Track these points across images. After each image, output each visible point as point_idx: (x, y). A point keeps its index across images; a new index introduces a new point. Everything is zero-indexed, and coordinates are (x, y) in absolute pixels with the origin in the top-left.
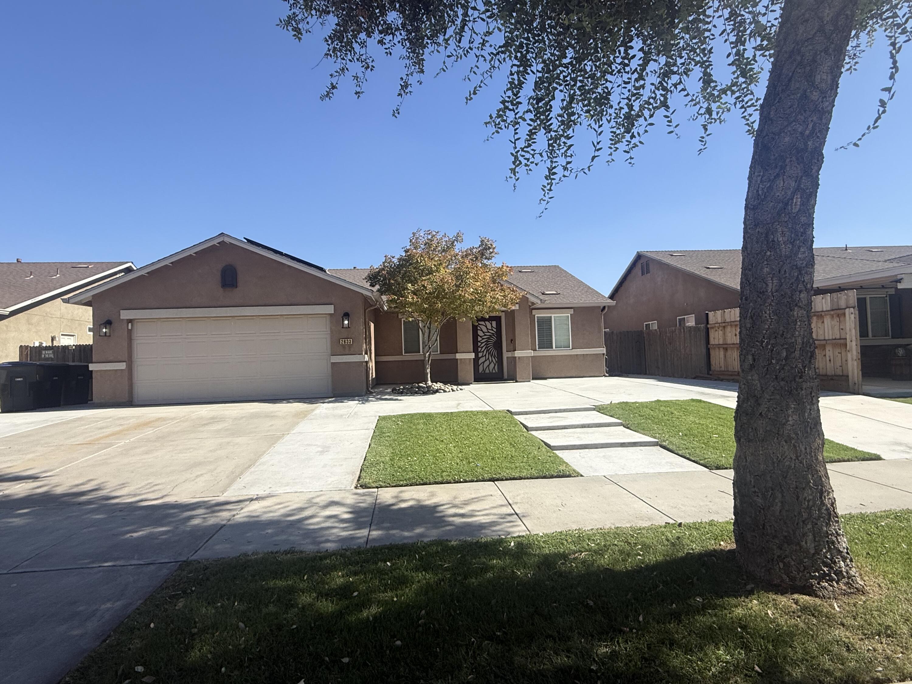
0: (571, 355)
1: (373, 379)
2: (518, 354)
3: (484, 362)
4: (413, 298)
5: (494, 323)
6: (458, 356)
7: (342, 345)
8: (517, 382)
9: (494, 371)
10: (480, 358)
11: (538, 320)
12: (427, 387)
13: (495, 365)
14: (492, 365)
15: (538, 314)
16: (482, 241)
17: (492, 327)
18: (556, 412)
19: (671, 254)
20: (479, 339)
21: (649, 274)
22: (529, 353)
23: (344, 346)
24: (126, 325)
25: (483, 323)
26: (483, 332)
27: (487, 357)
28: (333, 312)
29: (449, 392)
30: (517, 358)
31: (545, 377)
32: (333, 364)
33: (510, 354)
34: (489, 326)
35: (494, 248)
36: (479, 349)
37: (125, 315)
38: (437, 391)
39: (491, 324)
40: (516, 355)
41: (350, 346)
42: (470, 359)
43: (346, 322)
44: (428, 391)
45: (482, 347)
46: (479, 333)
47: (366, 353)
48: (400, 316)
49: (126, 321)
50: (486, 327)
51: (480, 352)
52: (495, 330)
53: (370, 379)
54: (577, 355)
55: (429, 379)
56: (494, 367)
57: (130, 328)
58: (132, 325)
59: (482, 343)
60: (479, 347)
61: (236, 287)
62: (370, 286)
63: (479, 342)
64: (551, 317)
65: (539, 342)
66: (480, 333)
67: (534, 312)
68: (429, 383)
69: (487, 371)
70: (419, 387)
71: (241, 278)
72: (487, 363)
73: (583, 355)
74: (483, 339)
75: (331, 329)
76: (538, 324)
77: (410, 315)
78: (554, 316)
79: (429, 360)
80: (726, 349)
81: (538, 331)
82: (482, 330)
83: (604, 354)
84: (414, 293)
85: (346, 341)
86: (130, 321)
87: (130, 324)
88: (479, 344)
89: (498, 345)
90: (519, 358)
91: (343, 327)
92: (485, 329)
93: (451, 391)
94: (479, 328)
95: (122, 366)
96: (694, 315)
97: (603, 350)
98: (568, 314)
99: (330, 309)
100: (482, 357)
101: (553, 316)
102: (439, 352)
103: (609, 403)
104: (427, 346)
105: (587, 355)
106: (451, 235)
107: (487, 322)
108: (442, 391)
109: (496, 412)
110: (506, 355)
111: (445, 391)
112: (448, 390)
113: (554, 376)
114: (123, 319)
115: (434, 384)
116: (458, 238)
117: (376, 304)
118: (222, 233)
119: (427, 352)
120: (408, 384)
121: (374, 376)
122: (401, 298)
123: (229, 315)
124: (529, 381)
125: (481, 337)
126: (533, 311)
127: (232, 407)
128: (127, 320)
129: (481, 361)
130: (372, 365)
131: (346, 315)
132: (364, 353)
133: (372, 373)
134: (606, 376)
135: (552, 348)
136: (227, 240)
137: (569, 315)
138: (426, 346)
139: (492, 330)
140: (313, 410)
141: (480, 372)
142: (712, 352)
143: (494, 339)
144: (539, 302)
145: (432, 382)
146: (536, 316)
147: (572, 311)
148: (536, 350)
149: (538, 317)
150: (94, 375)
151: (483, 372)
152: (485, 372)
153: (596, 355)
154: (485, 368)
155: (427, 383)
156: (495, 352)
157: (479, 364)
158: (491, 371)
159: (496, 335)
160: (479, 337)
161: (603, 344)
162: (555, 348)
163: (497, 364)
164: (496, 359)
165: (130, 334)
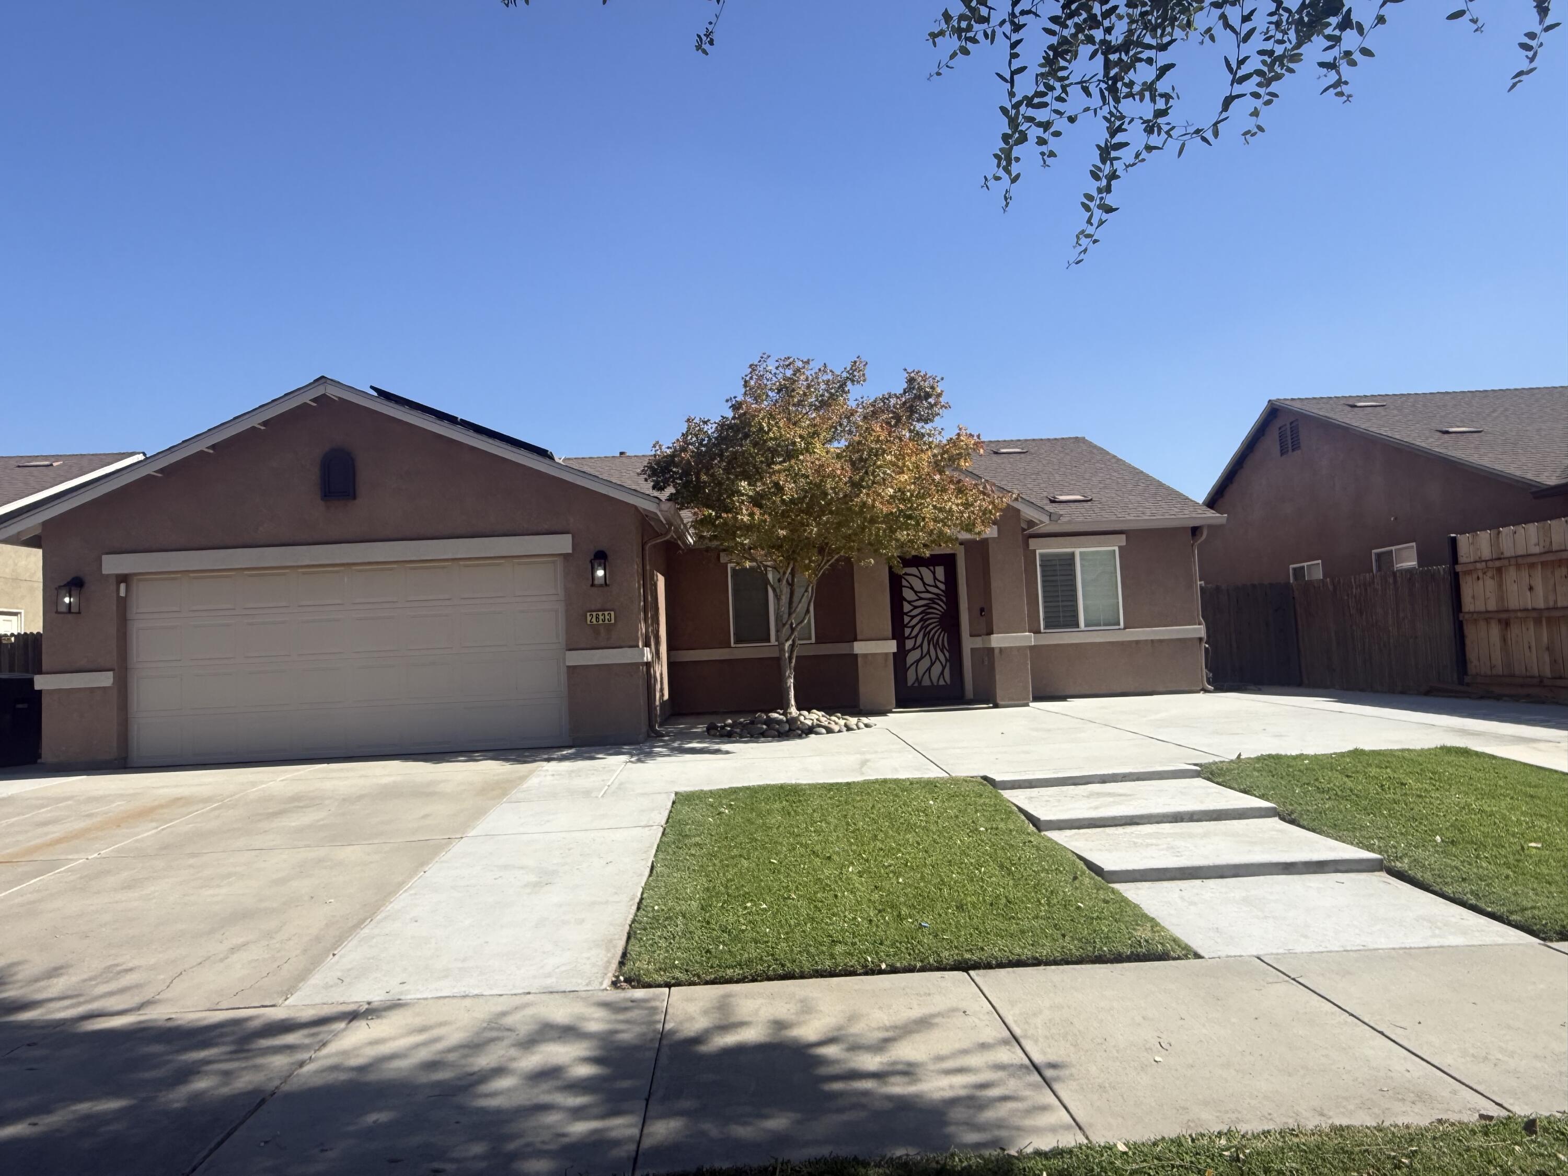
0: (1122, 643)
1: (663, 704)
2: (998, 640)
3: (918, 661)
4: (751, 515)
5: (940, 571)
6: (860, 648)
7: (592, 626)
8: (996, 706)
9: (942, 682)
10: (910, 651)
11: (1041, 561)
12: (788, 721)
13: (944, 668)
14: (937, 669)
15: (1042, 549)
16: (911, 381)
17: (935, 578)
18: (1104, 782)
19: (1351, 404)
20: (907, 607)
21: (1299, 452)
22: (1026, 638)
23: (595, 629)
24: (113, 587)
25: (913, 570)
26: (916, 592)
27: (925, 650)
28: (570, 551)
29: (840, 731)
30: (997, 652)
31: (1060, 694)
32: (572, 670)
33: (978, 643)
34: (929, 579)
35: (939, 395)
36: (907, 631)
37: (112, 565)
38: (810, 731)
39: (934, 573)
40: (993, 645)
41: (609, 628)
42: (887, 654)
43: (600, 573)
44: (790, 730)
45: (913, 627)
46: (904, 594)
47: (647, 644)
48: (724, 558)
49: (114, 579)
50: (922, 579)
51: (908, 638)
52: (942, 587)
53: (657, 703)
54: (1137, 642)
55: (793, 702)
56: (942, 673)
57: (122, 593)
58: (127, 590)
59: (913, 617)
60: (906, 626)
61: (354, 498)
62: (654, 488)
63: (906, 614)
64: (1073, 554)
65: (1045, 612)
66: (908, 594)
67: (1033, 543)
68: (794, 711)
69: (926, 682)
70: (770, 722)
71: (365, 475)
72: (925, 663)
73: (1152, 641)
74: (916, 607)
75: (566, 589)
76: (1043, 571)
77: (746, 551)
78: (1079, 550)
79: (790, 658)
80: (1506, 624)
81: (1044, 587)
82: (912, 588)
83: (1201, 639)
84: (757, 501)
85: (601, 617)
86: (124, 578)
87: (123, 586)
88: (906, 619)
89: (951, 622)
90: (1001, 649)
91: (593, 585)
92: (918, 586)
93: (845, 729)
94: (904, 583)
95: (105, 680)
96: (1414, 544)
97: (1199, 630)
98: (1113, 547)
99: (563, 544)
100: (914, 649)
101: (1077, 551)
102: (813, 640)
103: (1234, 757)
104: (787, 626)
105: (1161, 641)
106: (839, 367)
107: (924, 570)
108: (824, 731)
109: (955, 781)
110: (969, 643)
111: (829, 731)
112: (836, 728)
113: (1083, 692)
114: (108, 575)
115: (805, 713)
116: (854, 374)
117: (669, 530)
118: (323, 377)
119: (787, 640)
120: (740, 712)
121: (666, 697)
122: (724, 515)
123: (338, 562)
124: (1027, 705)
125: (909, 602)
126: (1031, 541)
127: (342, 770)
128: (117, 576)
129: (912, 657)
130: (661, 670)
131: (601, 557)
132: (640, 645)
133: (662, 690)
134: (1207, 691)
135: (1077, 625)
136: (332, 392)
137: (1116, 549)
138: (784, 625)
139: (936, 587)
140: (523, 778)
141: (910, 683)
142: (1470, 632)
143: (941, 607)
144: (1045, 519)
145: (799, 709)
146: (1038, 552)
147: (1122, 540)
148: (1040, 632)
149: (1042, 555)
150: (45, 701)
151: (916, 684)
152: (920, 683)
153: (1183, 642)
154: (920, 674)
155: (789, 711)
156: (944, 638)
157: (908, 666)
158: (935, 684)
159: (944, 599)
160: (905, 603)
161: (1198, 615)
162: (1085, 626)
163: (948, 664)
164: (947, 654)
165: (123, 609)
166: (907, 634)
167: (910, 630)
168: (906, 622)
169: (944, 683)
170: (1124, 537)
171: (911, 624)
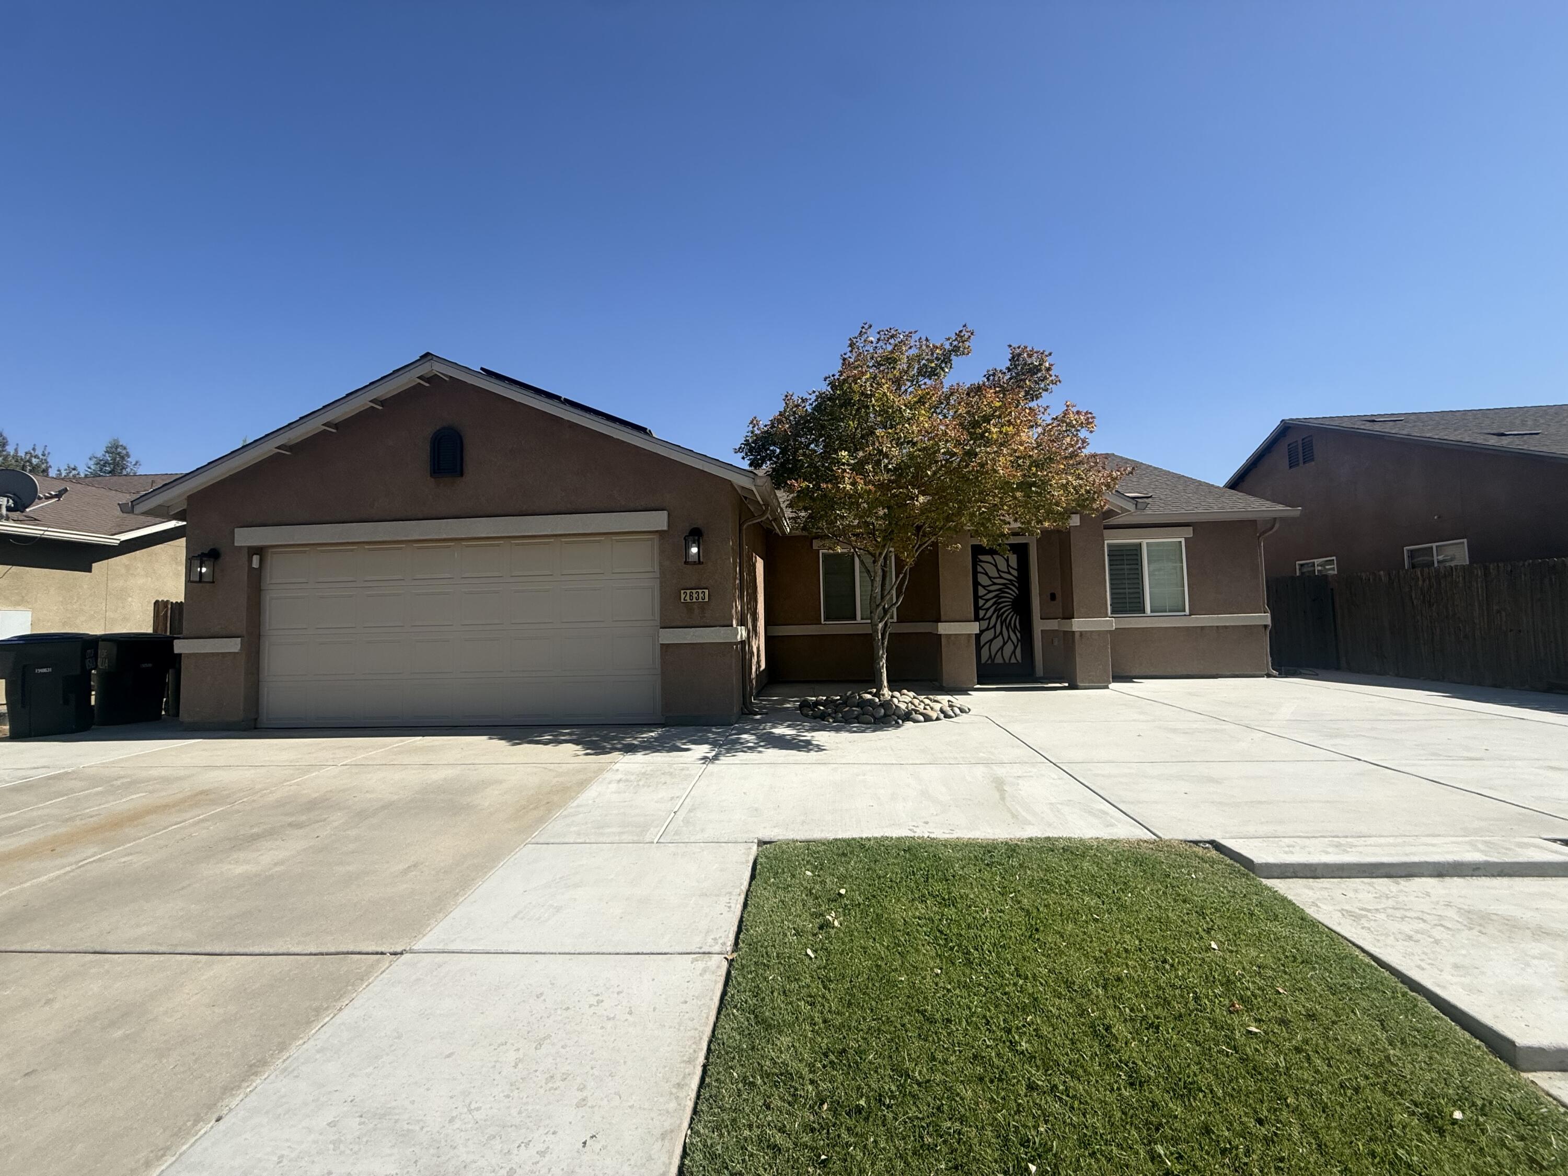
0: (1188, 628)
1: (760, 675)
2: (1079, 624)
3: (991, 641)
5: (1013, 559)
6: (944, 628)
7: (686, 603)
8: (1073, 687)
9: (1013, 661)
10: (984, 631)
11: (1109, 551)
12: (882, 705)
13: (1015, 648)
14: (1009, 648)
15: (1114, 539)
16: (1015, 358)
17: (1008, 565)
20: (981, 592)
21: (1310, 464)
22: (1109, 622)
23: (688, 606)
24: (245, 559)
25: (988, 558)
26: (990, 578)
27: (998, 631)
28: (665, 528)
29: (938, 719)
30: (1077, 636)
31: (1129, 674)
32: (665, 647)
33: (1053, 625)
34: (1002, 566)
35: (1048, 369)
36: (982, 613)
37: (245, 537)
38: (907, 717)
39: (1007, 561)
40: (1075, 628)
41: (703, 606)
42: (970, 635)
43: (694, 550)
44: (885, 715)
45: (987, 609)
46: (979, 580)
47: (742, 623)
48: (816, 544)
49: (245, 551)
50: (996, 566)
51: (982, 619)
52: (1015, 573)
53: (753, 675)
54: (1202, 628)
55: (885, 683)
56: (1014, 652)
57: (255, 565)
58: (261, 561)
59: (987, 600)
60: (981, 608)
61: (462, 475)
62: (750, 465)
63: (981, 597)
64: (1140, 544)
65: (1112, 599)
66: (983, 579)
67: (1104, 534)
68: (886, 692)
69: (999, 660)
70: (863, 704)
71: (473, 453)
72: (998, 642)
73: (1217, 627)
74: (990, 592)
75: (661, 565)
76: (1110, 560)
77: (841, 535)
78: (1147, 541)
79: (883, 638)
81: (1111, 575)
82: (986, 574)
83: (1266, 626)
85: (695, 596)
86: (260, 551)
87: (256, 558)
88: (984, 602)
89: (1022, 606)
90: (1081, 633)
91: (686, 563)
92: (993, 572)
93: (942, 716)
94: (982, 569)
95: (233, 646)
96: (1465, 540)
97: (1265, 618)
98: (1179, 538)
99: (659, 520)
100: (988, 629)
101: (1144, 542)
102: (895, 620)
104: (881, 607)
105: (1226, 627)
106: (941, 338)
107: (997, 558)
108: (921, 718)
109: (1159, 844)
110: (1041, 625)
111: (927, 719)
112: (933, 714)
113: (1149, 673)
114: (241, 548)
115: (897, 694)
117: (764, 513)
118: (427, 354)
119: (881, 621)
120: (833, 686)
121: (763, 666)
122: (823, 485)
123: (444, 536)
124: (1107, 687)
125: (984, 587)
126: (1101, 533)
128: (249, 548)
129: (985, 637)
130: (759, 644)
131: (696, 535)
132: (735, 625)
133: (758, 662)
134: (1269, 676)
135: (1144, 611)
136: (438, 368)
137: (1183, 540)
138: (878, 606)
139: (1009, 573)
141: (983, 661)
143: (1013, 592)
144: (1130, 507)
145: (891, 690)
146: (1106, 542)
147: (1189, 532)
149: (1109, 545)
150: (184, 663)
151: (989, 662)
152: (993, 661)
153: (1249, 630)
154: (993, 654)
155: (882, 692)
156: (1016, 620)
157: (982, 645)
158: (1007, 661)
159: (1017, 584)
160: (980, 587)
161: (1264, 604)
162: (1151, 612)
163: (1020, 644)
164: (1019, 635)
165: (256, 580)
166: (981, 616)
167: (984, 612)
168: (980, 604)
169: (1015, 662)
170: (1191, 528)
171: (986, 606)
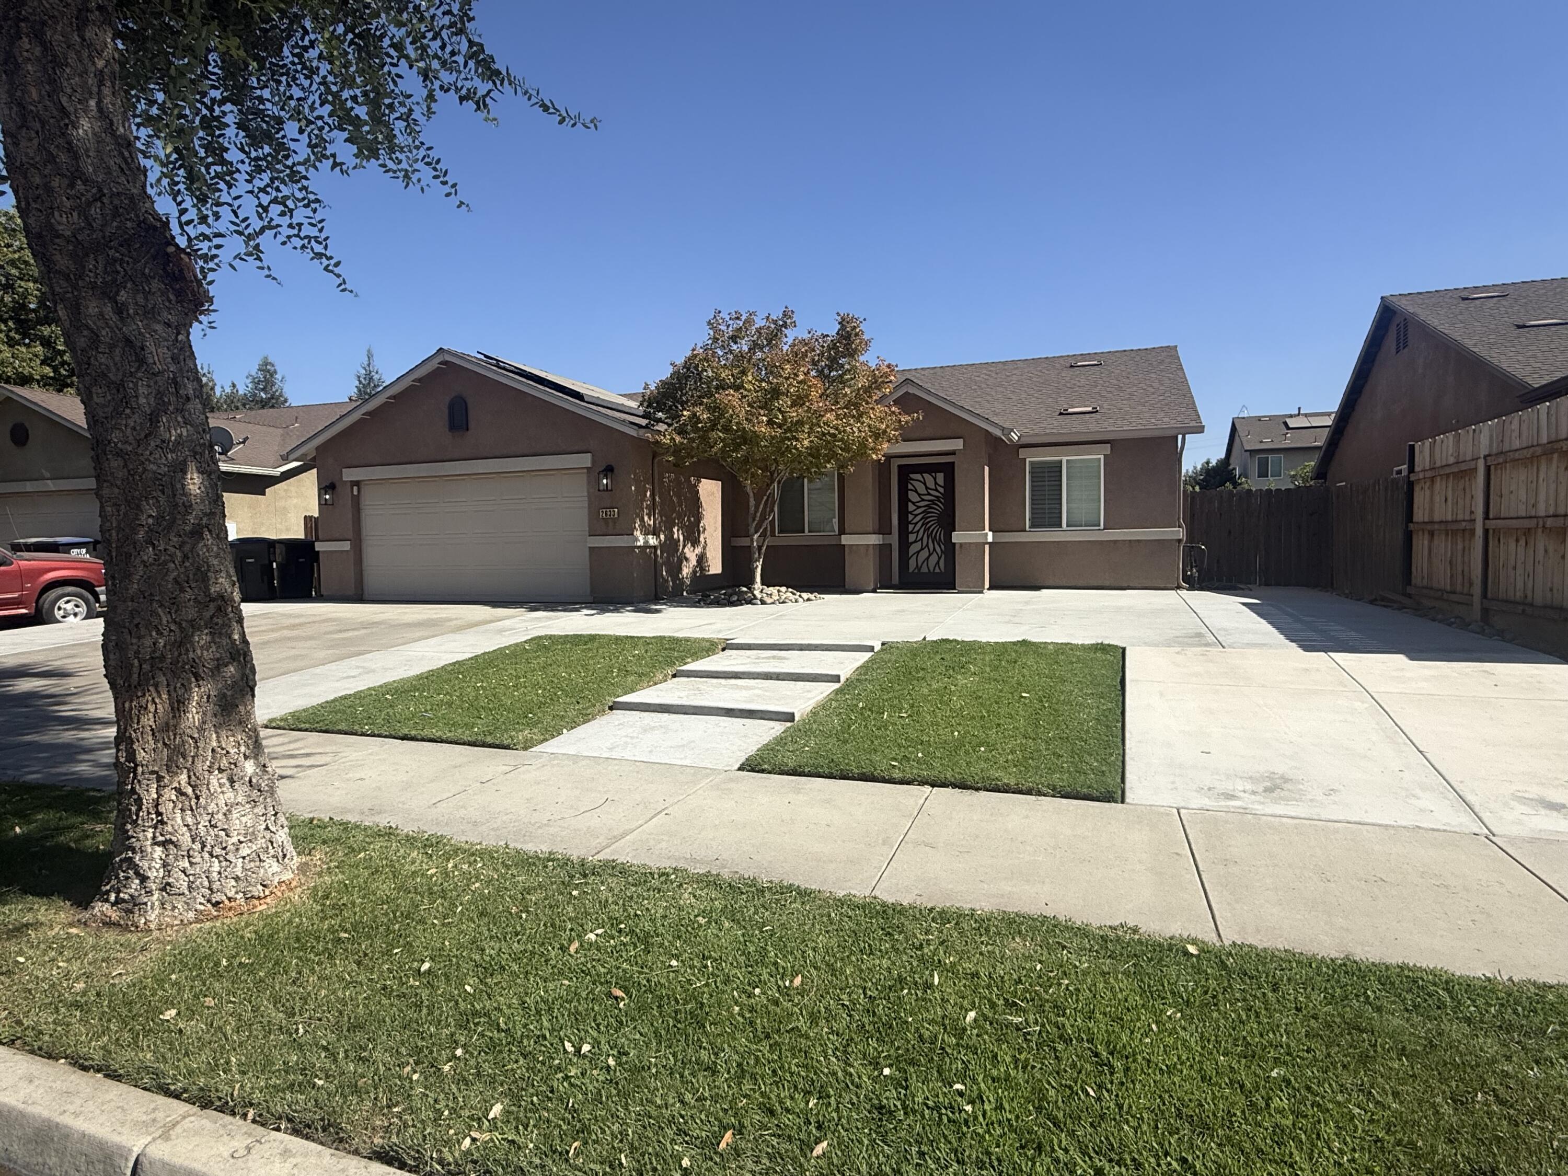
0: (1101, 542)
2: (957, 536)
3: (918, 552)
5: (940, 477)
6: (847, 540)
7: (603, 519)
8: (956, 592)
9: (937, 570)
10: (912, 543)
11: (1031, 468)
12: (745, 593)
13: (940, 558)
14: (934, 558)
17: (936, 483)
19: (1465, 297)
20: (911, 507)
21: (1406, 350)
22: (983, 536)
23: (605, 521)
24: (349, 489)
25: (918, 476)
26: (919, 495)
27: (925, 544)
28: (590, 466)
30: (957, 547)
32: (592, 549)
34: (931, 484)
36: (911, 527)
37: (349, 475)
38: (747, 602)
39: (935, 479)
40: (955, 541)
41: (615, 521)
42: (867, 546)
43: (605, 481)
44: (737, 599)
45: (916, 524)
46: (910, 497)
47: (655, 533)
49: (349, 484)
50: (925, 484)
51: (911, 532)
52: (942, 490)
53: (685, 576)
54: (1115, 542)
55: (758, 579)
56: (938, 563)
57: (355, 493)
58: (359, 491)
59: (916, 515)
60: (910, 523)
61: (467, 429)
63: (911, 513)
64: (1061, 462)
65: (1031, 516)
66: (913, 496)
67: (1023, 453)
68: (757, 586)
69: (924, 570)
71: (473, 415)
72: (925, 554)
73: (1131, 541)
74: (919, 507)
75: (588, 492)
76: (1031, 477)
78: (1067, 459)
81: (1031, 491)
82: (916, 491)
83: (1180, 541)
85: (609, 513)
86: (357, 483)
87: (355, 488)
88: (911, 517)
89: (947, 520)
90: (961, 544)
91: (601, 490)
92: (921, 489)
94: (910, 487)
95: (346, 546)
97: (1180, 533)
98: (1098, 456)
99: (585, 460)
100: (915, 542)
101: (1064, 459)
103: (922, 639)
105: (1139, 541)
107: (928, 476)
113: (1061, 584)
114: (347, 482)
116: (786, 320)
118: (441, 349)
119: (756, 532)
121: (716, 571)
123: (458, 473)
124: (983, 592)
125: (914, 503)
126: (1021, 450)
128: (351, 481)
129: (913, 549)
130: (704, 552)
131: (609, 470)
133: (701, 566)
134: (1179, 588)
135: (1057, 525)
136: (448, 358)
137: (1102, 457)
139: (936, 490)
141: (911, 570)
142: (1421, 544)
143: (940, 507)
146: (1028, 460)
147: (1107, 448)
148: (1025, 531)
149: (1031, 463)
150: (321, 558)
151: (916, 571)
152: (919, 570)
153: (1160, 543)
154: (920, 564)
155: (753, 586)
156: (940, 534)
157: (910, 556)
158: (932, 570)
159: (943, 501)
160: (910, 504)
161: (1179, 519)
162: (1068, 526)
163: (943, 556)
164: (943, 547)
165: (356, 502)
166: (910, 530)
167: (913, 526)
168: (910, 519)
169: (939, 571)
170: (1109, 445)
171: (914, 521)
